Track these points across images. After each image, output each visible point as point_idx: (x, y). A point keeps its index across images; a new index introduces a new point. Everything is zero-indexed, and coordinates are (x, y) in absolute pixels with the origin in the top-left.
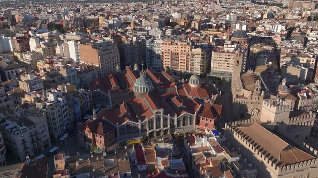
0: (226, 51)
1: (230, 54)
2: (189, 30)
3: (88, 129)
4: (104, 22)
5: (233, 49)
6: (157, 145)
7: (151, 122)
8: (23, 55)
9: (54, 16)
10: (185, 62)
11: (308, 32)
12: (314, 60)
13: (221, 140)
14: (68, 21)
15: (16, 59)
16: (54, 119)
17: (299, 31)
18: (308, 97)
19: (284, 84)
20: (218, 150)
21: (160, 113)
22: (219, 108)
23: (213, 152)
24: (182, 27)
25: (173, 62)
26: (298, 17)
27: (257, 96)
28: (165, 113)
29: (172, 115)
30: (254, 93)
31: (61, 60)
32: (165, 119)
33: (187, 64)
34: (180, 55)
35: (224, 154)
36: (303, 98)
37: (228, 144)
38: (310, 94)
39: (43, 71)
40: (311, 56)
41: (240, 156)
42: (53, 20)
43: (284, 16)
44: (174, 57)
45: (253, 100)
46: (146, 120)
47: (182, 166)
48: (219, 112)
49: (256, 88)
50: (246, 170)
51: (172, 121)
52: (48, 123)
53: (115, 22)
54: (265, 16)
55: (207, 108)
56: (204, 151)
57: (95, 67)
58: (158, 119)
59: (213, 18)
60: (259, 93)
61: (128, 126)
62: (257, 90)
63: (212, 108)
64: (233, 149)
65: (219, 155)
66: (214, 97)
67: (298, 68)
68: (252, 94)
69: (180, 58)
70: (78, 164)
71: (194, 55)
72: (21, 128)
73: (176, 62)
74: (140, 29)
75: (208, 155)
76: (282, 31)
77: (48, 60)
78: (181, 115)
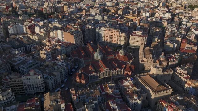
0: (137, 35)
1: (139, 37)
2: (117, 16)
3: (78, 77)
4: (68, 10)
5: (140, 34)
6: (108, 85)
7: (103, 73)
8: (33, 36)
9: (36, 4)
10: (116, 40)
11: (183, 18)
12: (181, 39)
13: (134, 82)
14: (46, 9)
15: (29, 38)
16: (62, 73)
17: (178, 17)
18: (174, 61)
19: (163, 55)
20: (132, 86)
21: (107, 70)
22: (133, 67)
23: (130, 87)
24: (113, 13)
25: (110, 39)
26: (180, 6)
27: (150, 61)
28: (110, 70)
29: (113, 70)
30: (149, 60)
31: (54, 40)
32: (109, 72)
33: (117, 41)
34: (114, 37)
35: (134, 88)
36: (171, 61)
37: (137, 84)
38: (174, 59)
39: (48, 47)
40: (180, 37)
41: (141, 89)
42: (36, 7)
43: (172, 4)
44: (111, 37)
45: (148, 63)
46: (102, 73)
47: (118, 92)
48: (133, 68)
49: (150, 57)
50: (143, 94)
51: (112, 73)
52: (60, 75)
53: (74, 10)
54: (161, 5)
55: (128, 67)
56: (127, 87)
57: (72, 43)
58: (106, 72)
59: (130, 6)
60: (151, 60)
61: (94, 75)
62: (150, 58)
63: (130, 67)
64: (138, 86)
65: (133, 88)
66: (131, 61)
67: (172, 44)
68: (148, 60)
69: (114, 38)
70: (80, 92)
71: (121, 37)
72: (51, 77)
73: (111, 40)
74: (89, 15)
75: (129, 88)
76: (168, 17)
77: (48, 40)
78: (116, 70)
